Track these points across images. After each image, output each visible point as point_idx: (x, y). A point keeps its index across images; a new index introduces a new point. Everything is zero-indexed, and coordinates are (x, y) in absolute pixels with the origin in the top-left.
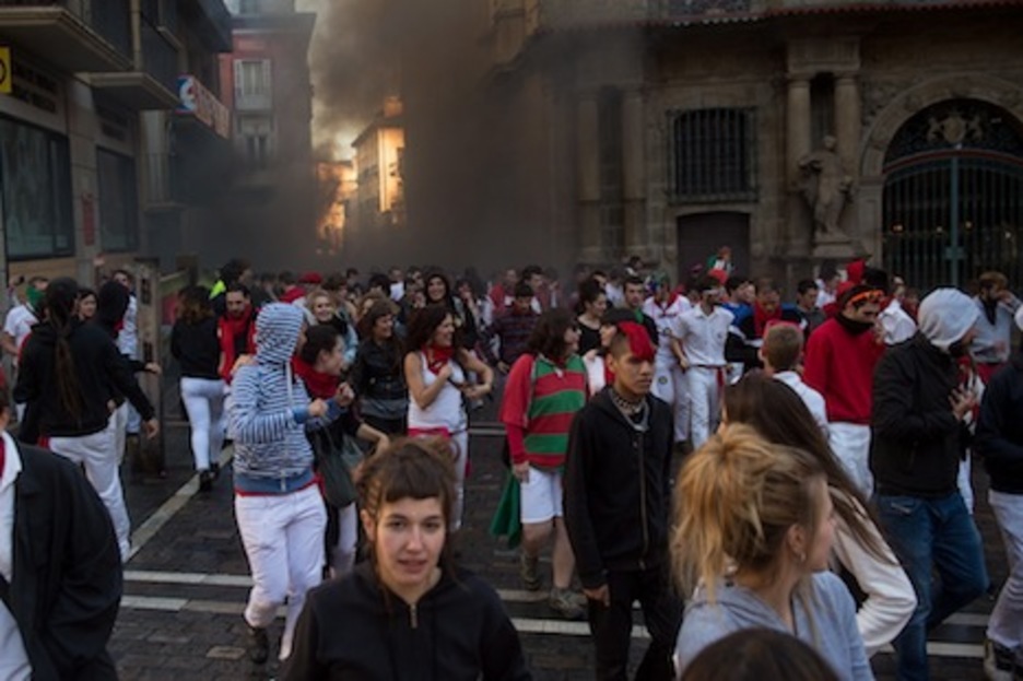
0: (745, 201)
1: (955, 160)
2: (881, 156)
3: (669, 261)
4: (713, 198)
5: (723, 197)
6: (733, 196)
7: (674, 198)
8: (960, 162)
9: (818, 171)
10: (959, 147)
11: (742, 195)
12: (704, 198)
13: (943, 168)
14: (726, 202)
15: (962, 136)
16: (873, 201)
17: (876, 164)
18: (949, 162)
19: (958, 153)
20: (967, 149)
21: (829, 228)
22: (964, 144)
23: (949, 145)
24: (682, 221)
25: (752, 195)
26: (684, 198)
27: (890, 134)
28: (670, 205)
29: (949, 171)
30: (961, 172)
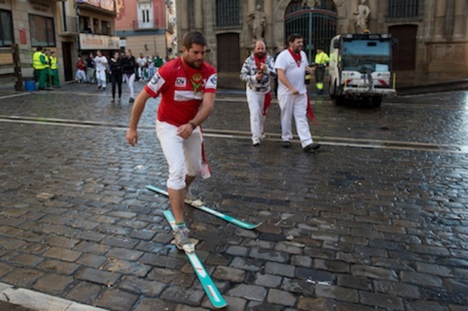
0: (238, 29)
1: (311, 14)
2: (283, 12)
3: (214, 50)
4: (227, 28)
5: (231, 27)
6: (234, 27)
7: (215, 28)
8: (313, 14)
9: (254, 18)
10: (312, 9)
11: (237, 27)
12: (224, 28)
13: (307, 16)
14: (232, 29)
15: (313, 5)
16: (281, 28)
17: (281, 15)
18: (308, 14)
19: (312, 11)
20: (316, 9)
21: (258, 37)
22: (314, 7)
23: (308, 8)
24: (218, 36)
25: (240, 27)
26: (219, 28)
27: (287, 4)
28: (214, 30)
29: (308, 18)
30: (313, 18)
